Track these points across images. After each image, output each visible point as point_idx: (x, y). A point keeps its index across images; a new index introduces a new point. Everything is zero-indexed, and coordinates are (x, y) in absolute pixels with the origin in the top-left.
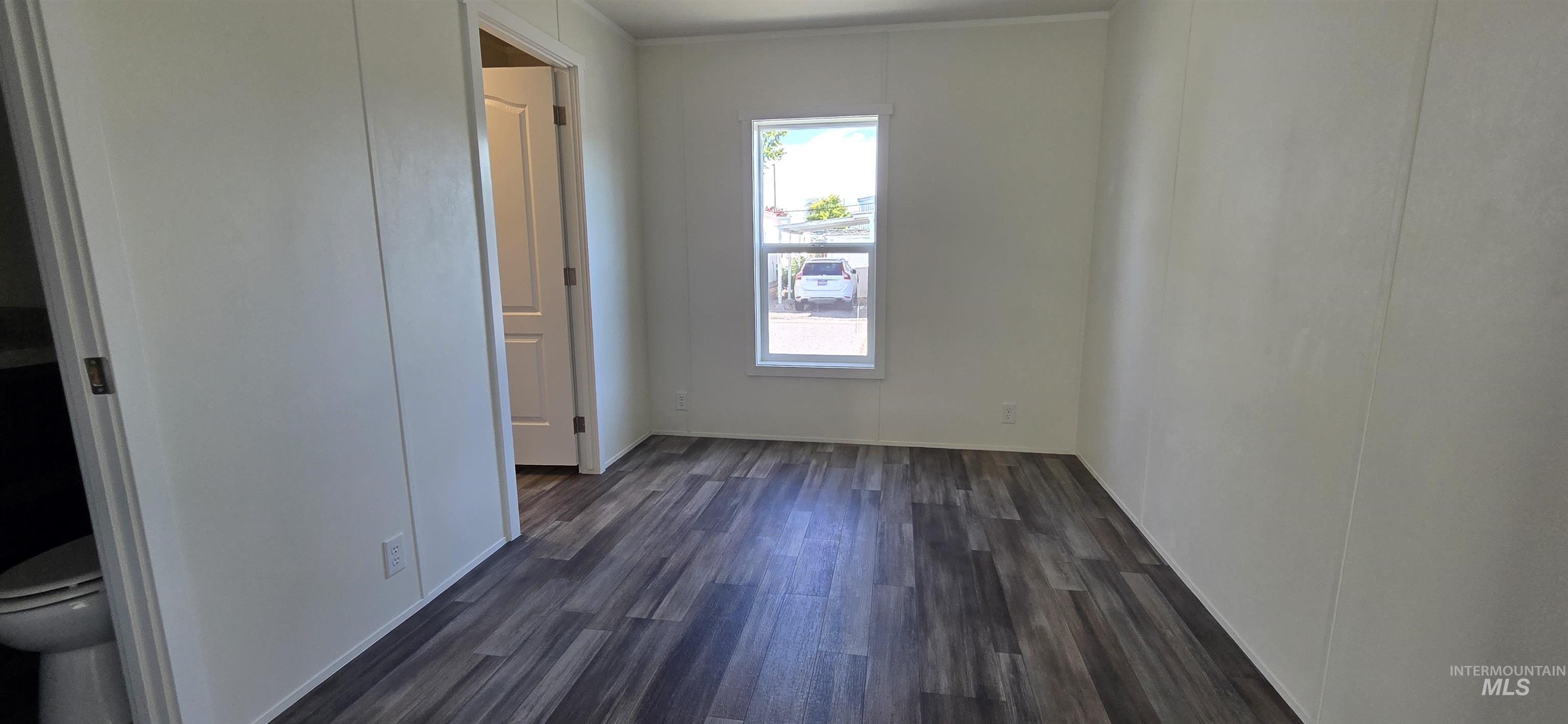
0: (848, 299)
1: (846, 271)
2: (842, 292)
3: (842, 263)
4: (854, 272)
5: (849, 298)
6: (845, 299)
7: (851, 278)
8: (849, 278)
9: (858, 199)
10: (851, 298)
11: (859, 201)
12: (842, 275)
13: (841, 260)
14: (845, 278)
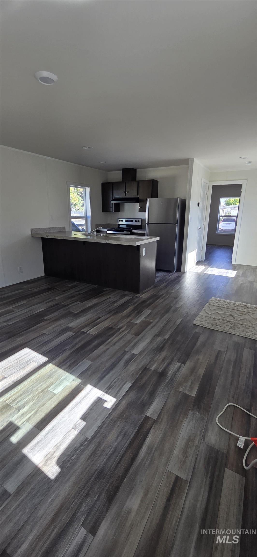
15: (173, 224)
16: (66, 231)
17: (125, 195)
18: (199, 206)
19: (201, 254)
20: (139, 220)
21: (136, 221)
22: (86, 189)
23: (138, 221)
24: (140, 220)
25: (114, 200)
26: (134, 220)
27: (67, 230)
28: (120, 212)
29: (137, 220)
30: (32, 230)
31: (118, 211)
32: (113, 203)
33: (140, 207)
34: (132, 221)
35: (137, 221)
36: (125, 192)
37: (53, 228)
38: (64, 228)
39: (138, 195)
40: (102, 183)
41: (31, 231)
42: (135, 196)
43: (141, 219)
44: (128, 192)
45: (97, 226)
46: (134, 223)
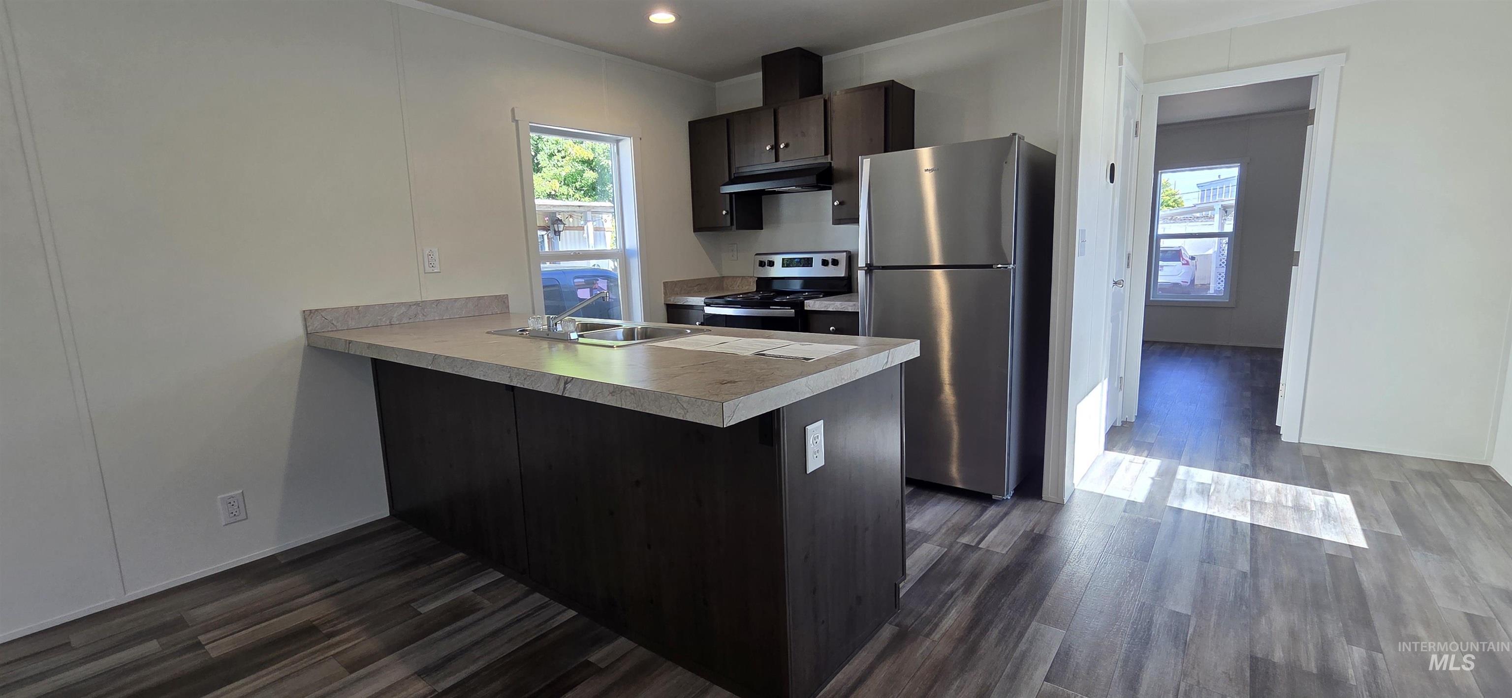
0: (1186, 284)
1: (1184, 257)
2: (1179, 277)
3: (1180, 250)
4: (1193, 258)
5: (1187, 282)
6: (1182, 283)
7: (1190, 264)
8: (1188, 264)
9: (1197, 185)
10: (1189, 283)
11: (1198, 187)
12: (1180, 261)
13: (1179, 247)
14: (1183, 264)
15: (991, 266)
16: (510, 312)
17: (777, 160)
18: (1112, 181)
19: (1121, 393)
20: (836, 256)
21: (825, 263)
22: (620, 144)
23: (835, 262)
24: (842, 258)
25: (733, 181)
26: (817, 259)
27: (514, 305)
28: (763, 230)
29: (829, 257)
30: (308, 315)
31: (758, 224)
32: (731, 194)
33: (835, 204)
34: (808, 263)
35: (830, 261)
36: (775, 147)
37: (438, 302)
38: (503, 300)
39: (826, 153)
40: (689, 122)
41: (305, 320)
42: (816, 158)
43: (846, 251)
44: (787, 146)
45: (670, 287)
46: (816, 271)
